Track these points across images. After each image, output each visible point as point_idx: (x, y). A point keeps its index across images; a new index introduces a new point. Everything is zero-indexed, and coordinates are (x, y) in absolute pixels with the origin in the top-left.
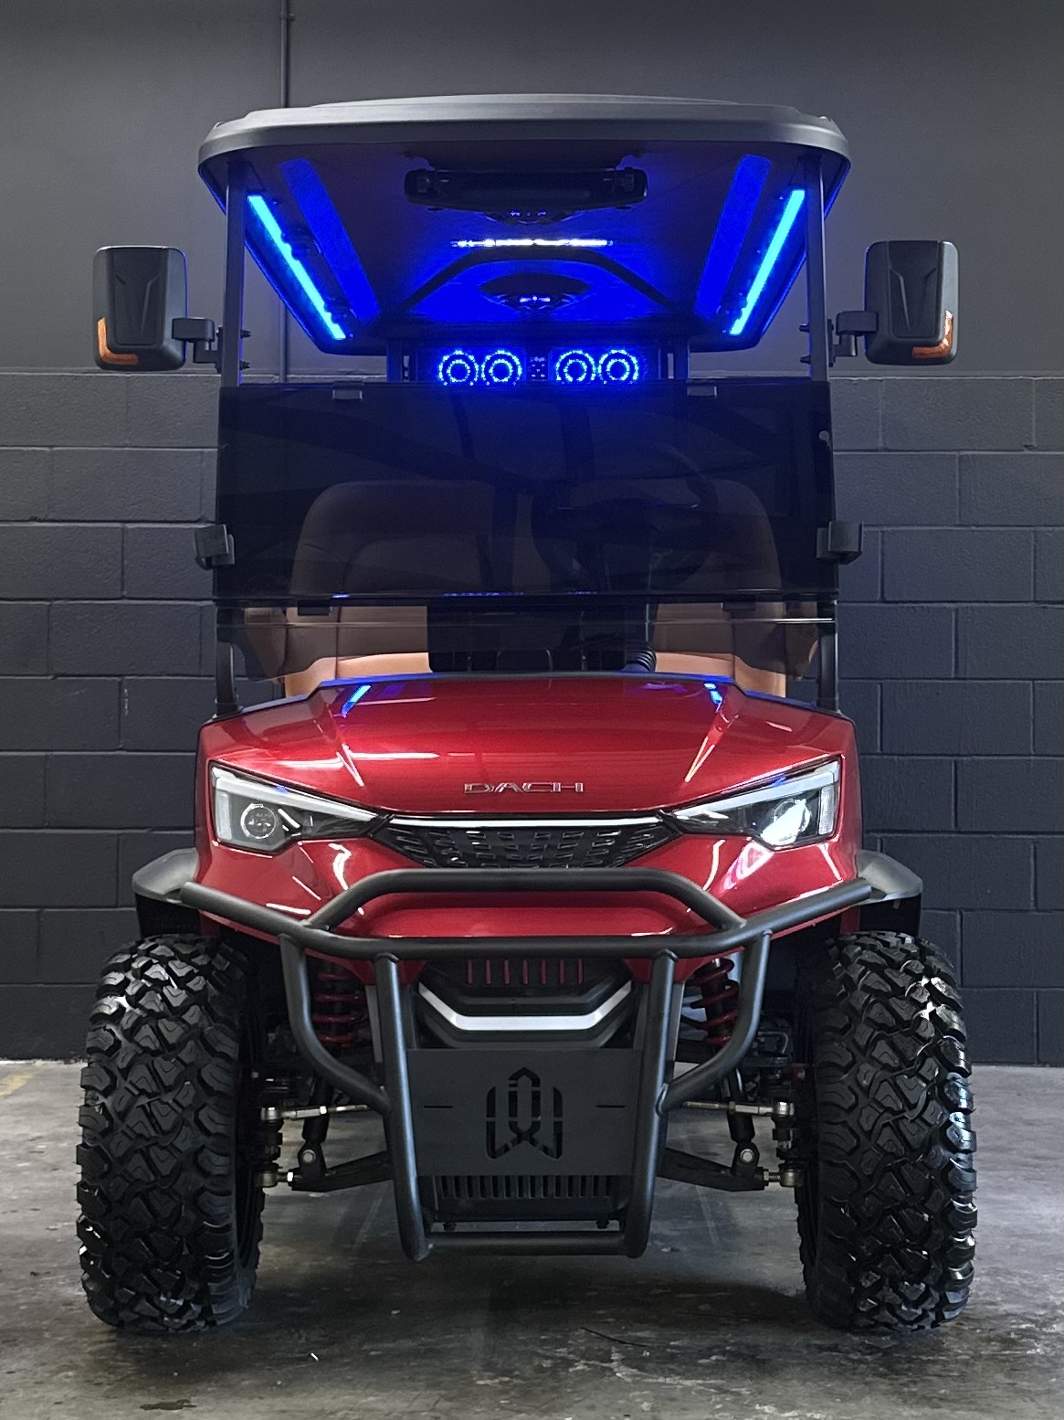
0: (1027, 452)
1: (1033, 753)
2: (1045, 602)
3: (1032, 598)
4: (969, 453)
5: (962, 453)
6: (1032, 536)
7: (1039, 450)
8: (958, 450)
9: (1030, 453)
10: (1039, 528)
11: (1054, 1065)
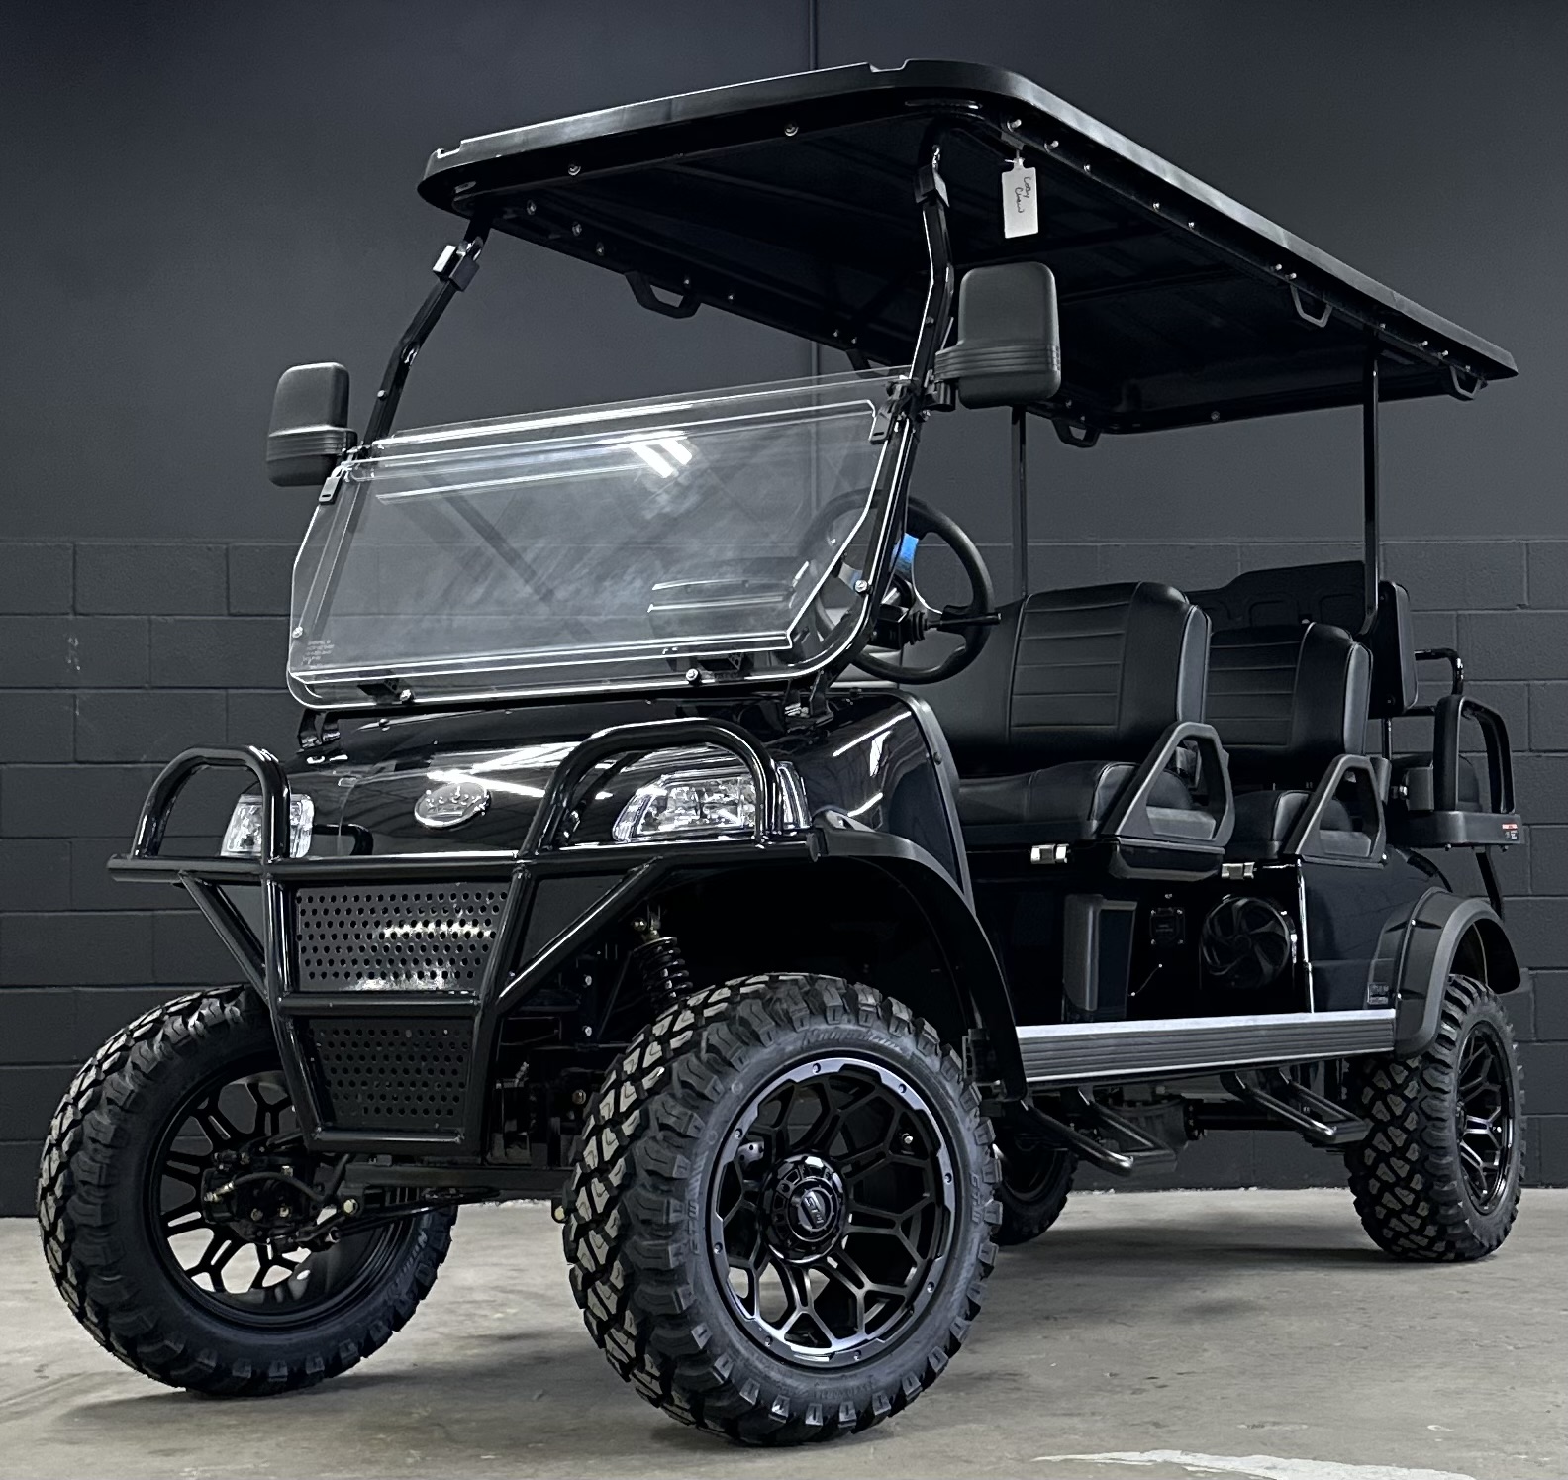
0: (1519, 610)
1: (1530, 892)
2: (1539, 751)
3: (1527, 747)
4: (1467, 612)
5: (1460, 612)
6: (1527, 688)
7: (1530, 607)
8: (1456, 610)
9: (1525, 611)
10: (1531, 682)
11: (1556, 1186)
